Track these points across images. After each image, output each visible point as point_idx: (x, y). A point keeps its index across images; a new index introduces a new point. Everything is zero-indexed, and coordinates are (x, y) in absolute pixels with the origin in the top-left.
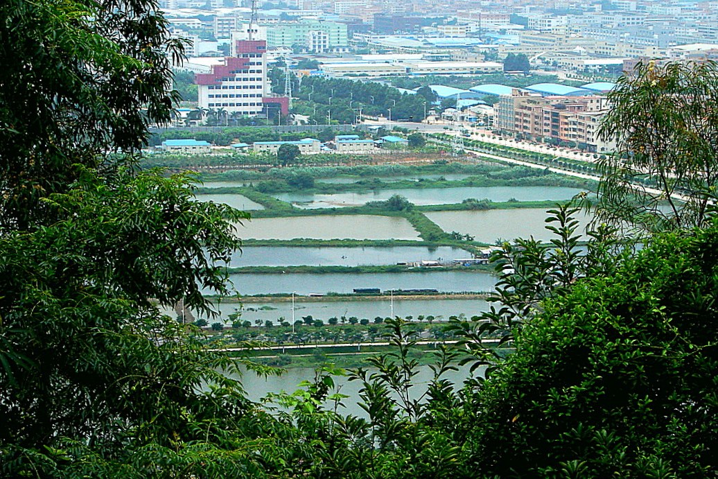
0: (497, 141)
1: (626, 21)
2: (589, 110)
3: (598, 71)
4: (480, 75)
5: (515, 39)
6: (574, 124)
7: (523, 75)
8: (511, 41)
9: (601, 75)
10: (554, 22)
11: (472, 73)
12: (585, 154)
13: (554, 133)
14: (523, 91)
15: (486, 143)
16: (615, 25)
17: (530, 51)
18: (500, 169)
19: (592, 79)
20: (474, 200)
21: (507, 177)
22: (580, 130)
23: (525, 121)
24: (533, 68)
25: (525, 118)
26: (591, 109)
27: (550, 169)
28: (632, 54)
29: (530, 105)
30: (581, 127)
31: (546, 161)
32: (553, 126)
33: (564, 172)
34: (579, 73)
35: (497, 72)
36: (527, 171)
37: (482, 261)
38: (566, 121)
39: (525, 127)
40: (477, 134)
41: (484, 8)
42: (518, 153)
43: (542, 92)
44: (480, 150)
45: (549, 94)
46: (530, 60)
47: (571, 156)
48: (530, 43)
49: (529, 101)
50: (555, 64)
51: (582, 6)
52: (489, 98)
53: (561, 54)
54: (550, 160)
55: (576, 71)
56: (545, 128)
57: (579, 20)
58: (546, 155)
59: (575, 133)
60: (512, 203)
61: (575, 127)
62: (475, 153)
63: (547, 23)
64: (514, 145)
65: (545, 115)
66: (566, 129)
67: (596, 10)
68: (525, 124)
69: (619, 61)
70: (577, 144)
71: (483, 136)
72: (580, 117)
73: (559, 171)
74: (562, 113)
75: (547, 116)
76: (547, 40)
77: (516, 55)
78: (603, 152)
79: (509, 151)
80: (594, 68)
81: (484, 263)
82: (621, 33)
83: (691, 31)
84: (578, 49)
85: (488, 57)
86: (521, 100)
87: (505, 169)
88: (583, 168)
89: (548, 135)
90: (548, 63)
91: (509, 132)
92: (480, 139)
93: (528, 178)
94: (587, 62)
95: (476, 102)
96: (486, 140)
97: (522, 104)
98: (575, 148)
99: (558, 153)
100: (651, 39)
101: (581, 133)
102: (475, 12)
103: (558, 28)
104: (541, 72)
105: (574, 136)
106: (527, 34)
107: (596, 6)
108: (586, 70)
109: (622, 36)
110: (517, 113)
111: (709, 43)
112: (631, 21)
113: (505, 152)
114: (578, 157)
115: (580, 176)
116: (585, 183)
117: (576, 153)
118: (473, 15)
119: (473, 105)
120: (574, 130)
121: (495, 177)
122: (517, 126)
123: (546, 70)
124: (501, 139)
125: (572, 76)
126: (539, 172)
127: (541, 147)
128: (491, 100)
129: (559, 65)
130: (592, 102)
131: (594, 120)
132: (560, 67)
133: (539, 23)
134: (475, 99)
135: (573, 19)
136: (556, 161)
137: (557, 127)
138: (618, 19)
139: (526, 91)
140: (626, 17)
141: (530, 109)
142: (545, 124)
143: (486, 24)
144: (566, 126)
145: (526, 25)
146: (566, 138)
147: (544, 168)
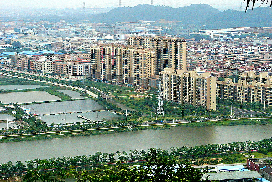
0: (10, 70)
1: (52, 30)
3: (43, 47)
4: (5, 49)
5: (16, 37)
7: (19, 48)
8: (15, 38)
10: (29, 31)
11: (2, 48)
12: (39, 74)
13: (29, 67)
14: (18, 53)
15: (7, 71)
16: (49, 32)
17: (21, 40)
18: (11, 79)
19: (41, 49)
20: (3, 90)
21: (14, 82)
22: (37, 66)
23: (20, 63)
24: (22, 46)
25: (19, 63)
26: (41, 59)
27: (28, 79)
28: (54, 41)
29: (21, 58)
31: (26, 76)
33: (32, 80)
35: (10, 47)
36: (20, 80)
37: (5, 110)
38: (33, 63)
39: (20, 65)
40: (4, 68)
41: (6, 27)
42: (17, 74)
43: (25, 54)
44: (5, 73)
45: (27, 54)
46: (21, 44)
47: (35, 74)
48: (21, 38)
49: (21, 57)
50: (29, 45)
51: (38, 25)
52: (8, 56)
53: (31, 41)
54: (28, 76)
55: (36, 47)
56: (26, 65)
57: (37, 30)
58: (27, 74)
59: (36, 67)
60: (16, 90)
61: (36, 65)
62: (3, 74)
63: (27, 31)
64: (16, 71)
65: (26, 61)
66: (33, 66)
67: (43, 27)
68: (19, 64)
69: (50, 43)
70: (37, 70)
71: (6, 68)
72: (37, 62)
73: (31, 80)
74: (31, 61)
75: (27, 62)
76: (27, 37)
77: (17, 42)
78: (45, 73)
81: (6, 110)
82: (51, 34)
83: (73, 33)
84: (37, 39)
85: (7, 43)
86: (17, 56)
87: (13, 79)
89: (27, 68)
90: (27, 44)
91: (14, 67)
92: (5, 69)
93: (20, 82)
94: (40, 44)
95: (3, 57)
96: (7, 70)
97: (18, 58)
98: (36, 72)
99: (30, 74)
100: (60, 36)
102: (3, 28)
103: (30, 33)
104: (25, 47)
106: (20, 35)
107: (43, 26)
108: (40, 46)
109: (51, 35)
110: (17, 61)
111: (79, 37)
112: (54, 30)
113: (13, 74)
114: (37, 75)
115: (38, 81)
117: (36, 74)
118: (2, 29)
119: (2, 59)
120: (36, 66)
121: (10, 82)
122: (17, 65)
123: (27, 46)
124: (12, 69)
126: (24, 80)
127: (25, 72)
128: (8, 57)
130: (41, 57)
131: (42, 62)
132: (31, 45)
133: (24, 31)
134: (3, 56)
135: (35, 30)
136: (30, 76)
137: (30, 65)
138: (50, 30)
139: (20, 54)
140: (52, 29)
141: (21, 59)
143: (6, 31)
144: (33, 65)
145: (20, 32)
146: (33, 69)
147: (26, 79)
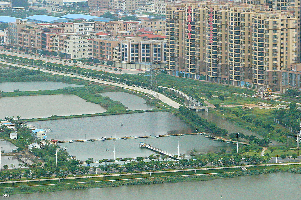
0: (7, 53)
2: (66, 32)
3: (72, 6)
6: (56, 41)
7: (24, 9)
9: (74, 9)
12: (63, 60)
13: (44, 47)
14: (23, 20)
18: (8, 71)
19: (68, 12)
21: (13, 76)
22: (60, 44)
23: (25, 40)
24: (30, 5)
25: (24, 38)
26: (67, 31)
27: (41, 70)
29: (28, 29)
30: (60, 43)
31: (38, 65)
32: (43, 42)
33: (50, 72)
34: (60, 7)
35: (7, 8)
38: (51, 39)
39: (25, 44)
42: (20, 60)
43: (36, 21)
45: (40, 21)
47: (55, 61)
49: (27, 27)
50: (45, 2)
54: (41, 64)
55: (58, 7)
56: (37, 43)
58: (39, 61)
59: (57, 47)
60: (17, 93)
61: (57, 43)
64: (18, 55)
65: (37, 36)
66: (51, 44)
68: (25, 42)
70: (59, 53)
72: (60, 36)
73: (46, 71)
74: (48, 34)
75: (39, 36)
78: (75, 58)
79: (14, 59)
80: (70, 4)
86: (20, 26)
87: (12, 71)
88: (62, 69)
89: (40, 48)
91: (14, 47)
93: (27, 76)
97: (23, 29)
98: (57, 56)
99: (46, 60)
101: (60, 47)
104: (36, 8)
105: (56, 49)
108: (65, 6)
110: (19, 35)
113: (12, 60)
114: (59, 62)
115: (61, 74)
116: (63, 79)
117: (57, 60)
120: (56, 44)
121: (6, 76)
122: (19, 43)
123: (39, 6)
124: (9, 51)
125: (56, 10)
126: (34, 72)
127: (35, 56)
128: (3, 26)
129: (48, 3)
130: (67, 26)
131: (68, 38)
132: (48, 4)
136: (44, 65)
137: (45, 43)
139: (25, 20)
141: (28, 32)
142: (38, 41)
144: (51, 42)
146: (51, 50)
147: (37, 69)
